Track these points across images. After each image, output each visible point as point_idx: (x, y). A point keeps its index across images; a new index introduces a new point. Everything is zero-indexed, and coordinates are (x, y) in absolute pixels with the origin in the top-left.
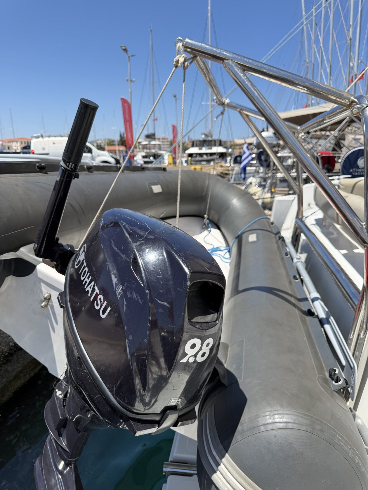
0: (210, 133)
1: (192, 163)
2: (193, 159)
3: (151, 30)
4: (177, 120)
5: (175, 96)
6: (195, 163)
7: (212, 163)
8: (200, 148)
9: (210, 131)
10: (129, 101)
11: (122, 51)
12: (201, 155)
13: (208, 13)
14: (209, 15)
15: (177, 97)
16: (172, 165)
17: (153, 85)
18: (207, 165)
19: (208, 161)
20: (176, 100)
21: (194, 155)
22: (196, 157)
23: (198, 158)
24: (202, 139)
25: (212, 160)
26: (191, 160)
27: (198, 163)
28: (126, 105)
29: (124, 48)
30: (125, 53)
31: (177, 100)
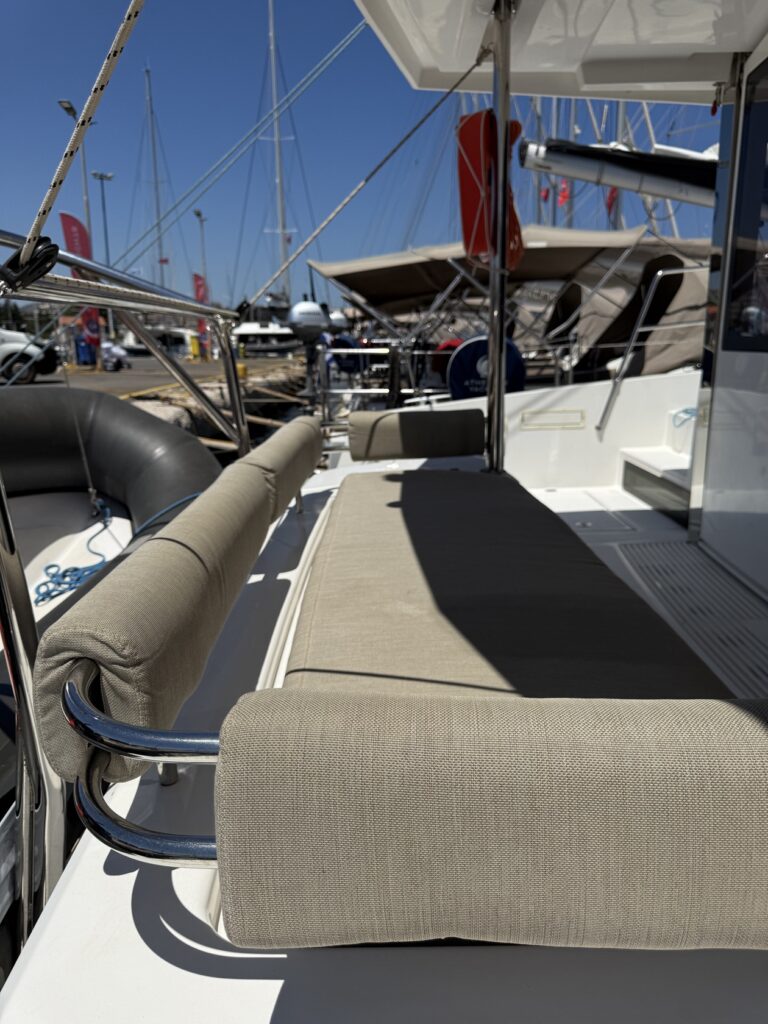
0: (284, 294)
1: (248, 354)
2: (249, 346)
3: (148, 71)
4: (204, 264)
5: (198, 214)
6: (253, 354)
7: (290, 356)
8: (264, 323)
9: (284, 288)
10: (83, 221)
11: (64, 113)
12: (265, 338)
13: (269, 45)
14: (272, 47)
15: (204, 216)
16: (199, 360)
17: (156, 188)
18: (280, 360)
19: (282, 352)
20: (202, 221)
21: (251, 339)
22: (255, 342)
23: (259, 345)
24: (266, 305)
25: (291, 350)
26: (244, 348)
27: (261, 354)
28: (74, 229)
29: (67, 105)
30: (71, 117)
31: (205, 223)
